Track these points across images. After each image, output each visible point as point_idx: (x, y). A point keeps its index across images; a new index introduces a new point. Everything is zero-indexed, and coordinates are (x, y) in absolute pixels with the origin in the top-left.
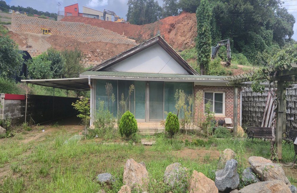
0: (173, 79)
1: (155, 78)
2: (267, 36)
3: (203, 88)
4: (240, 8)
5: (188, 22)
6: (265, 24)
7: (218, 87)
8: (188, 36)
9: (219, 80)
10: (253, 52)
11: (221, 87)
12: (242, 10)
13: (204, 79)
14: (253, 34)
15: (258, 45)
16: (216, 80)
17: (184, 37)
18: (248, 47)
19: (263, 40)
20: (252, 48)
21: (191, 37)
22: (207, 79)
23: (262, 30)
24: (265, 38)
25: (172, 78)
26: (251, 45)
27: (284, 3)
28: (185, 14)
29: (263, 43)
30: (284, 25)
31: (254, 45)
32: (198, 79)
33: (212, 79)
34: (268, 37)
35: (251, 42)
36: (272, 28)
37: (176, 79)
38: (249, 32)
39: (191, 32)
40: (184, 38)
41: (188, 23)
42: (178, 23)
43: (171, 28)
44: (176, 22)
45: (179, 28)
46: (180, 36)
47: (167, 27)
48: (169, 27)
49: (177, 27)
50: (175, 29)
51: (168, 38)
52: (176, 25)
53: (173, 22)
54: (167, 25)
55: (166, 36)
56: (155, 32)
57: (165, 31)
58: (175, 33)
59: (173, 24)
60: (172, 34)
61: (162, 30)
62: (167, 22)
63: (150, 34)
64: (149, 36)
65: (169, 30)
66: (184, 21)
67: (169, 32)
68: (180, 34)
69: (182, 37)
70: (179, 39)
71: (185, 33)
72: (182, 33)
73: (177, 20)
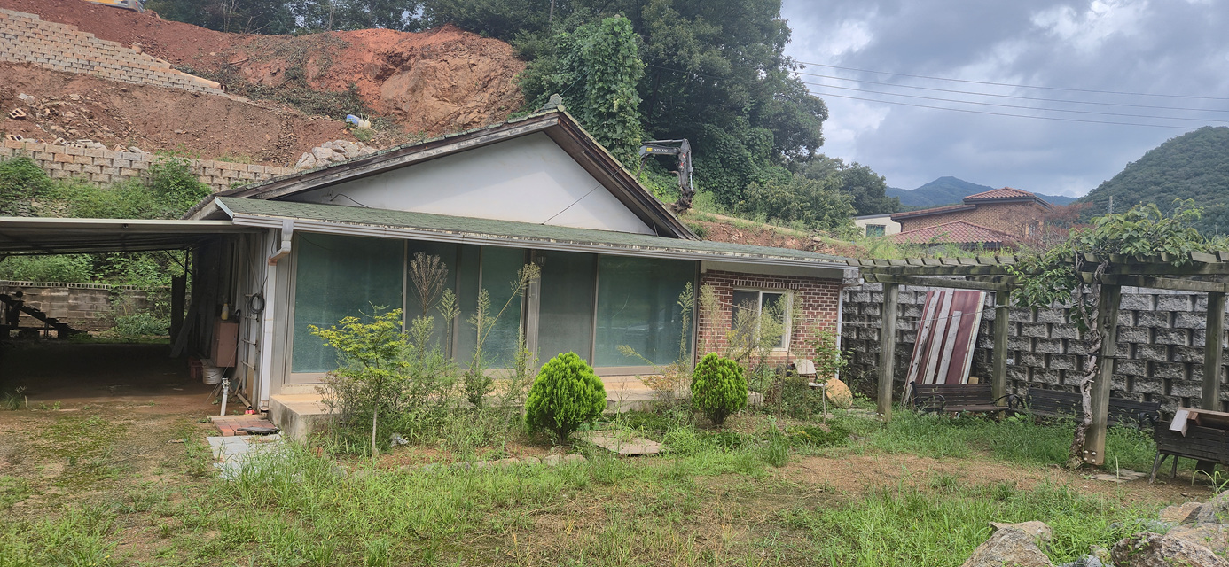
0: (648, 250)
1: (584, 243)
2: (759, 142)
3: (731, 277)
4: (690, 58)
5: (472, 62)
6: (746, 110)
7: (777, 276)
8: (474, 104)
9: (791, 259)
10: (715, 178)
11: (786, 277)
12: (697, 66)
13: (747, 256)
14: (719, 132)
15: (731, 160)
16: (785, 259)
17: (453, 102)
18: (701, 164)
19: (746, 152)
20: (711, 167)
21: (488, 108)
22: (756, 257)
23: (738, 125)
24: (750, 147)
25: (643, 247)
26: (711, 158)
27: (804, 67)
28: (455, 33)
29: (747, 158)
30: (801, 121)
31: (718, 161)
32: (731, 254)
33: (770, 257)
34: (758, 145)
35: (709, 151)
36: (766, 124)
37: (658, 250)
38: (706, 126)
39: (487, 95)
40: (453, 108)
41: (474, 65)
42: (424, 57)
43: (391, 67)
44: (414, 52)
45: (431, 71)
46: (437, 97)
47: (368, 58)
48: (380, 62)
49: (420, 69)
50: (410, 73)
51: (376, 97)
52: (412, 61)
53: (399, 50)
54: (372, 53)
55: (367, 87)
56: (312, 69)
57: (359, 72)
58: (412, 85)
59: (399, 55)
60: (396, 84)
61: (345, 67)
62: (371, 45)
63: (282, 69)
64: (280, 77)
65: (378, 72)
66: (451, 54)
67: (378, 78)
68: (434, 92)
69: (445, 101)
70: (432, 107)
71: (460, 91)
72: (442, 90)
73: (417, 45)
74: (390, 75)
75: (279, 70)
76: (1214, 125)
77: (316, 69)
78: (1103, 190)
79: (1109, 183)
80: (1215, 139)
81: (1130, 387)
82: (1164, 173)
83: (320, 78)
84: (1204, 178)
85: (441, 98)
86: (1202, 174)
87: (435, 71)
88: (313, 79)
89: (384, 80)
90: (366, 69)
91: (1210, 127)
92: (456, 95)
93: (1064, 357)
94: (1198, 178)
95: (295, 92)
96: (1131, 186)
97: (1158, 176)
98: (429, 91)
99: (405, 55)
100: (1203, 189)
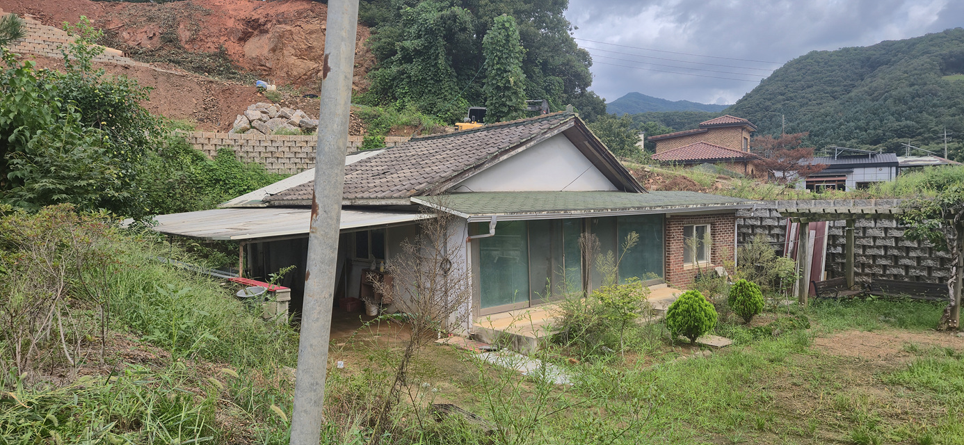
3: (682, 219)
5: (323, 27)
9: (719, 205)
11: (709, 215)
16: (716, 205)
22: (703, 206)
33: (709, 206)
40: (311, 64)
41: (325, 29)
42: (279, 22)
43: (250, 30)
44: (270, 18)
45: (287, 35)
46: (296, 56)
47: (230, 23)
48: (241, 27)
49: (278, 32)
50: (269, 36)
51: (241, 55)
52: (269, 25)
53: (256, 16)
54: (233, 19)
55: (233, 47)
56: (184, 34)
57: (224, 35)
58: (272, 46)
59: (256, 21)
60: (257, 45)
61: (212, 31)
62: (231, 12)
63: (157, 34)
64: (157, 42)
65: (240, 35)
66: (305, 20)
67: (240, 39)
68: (293, 51)
69: (304, 59)
70: (293, 64)
71: (316, 51)
72: (300, 50)
73: (272, 12)
74: (250, 37)
75: (154, 34)
76: (819, 50)
77: (188, 34)
78: (746, 99)
79: (750, 94)
80: (820, 60)
81: (929, 274)
82: (787, 86)
83: (192, 41)
84: (814, 89)
85: (300, 57)
86: (812, 86)
87: (292, 34)
88: (187, 42)
89: (245, 41)
90: (229, 33)
91: (816, 51)
92: (312, 54)
93: (885, 257)
94: (810, 89)
95: (173, 53)
96: (765, 97)
97: (783, 88)
98: (288, 51)
99: (262, 20)
100: (813, 97)
